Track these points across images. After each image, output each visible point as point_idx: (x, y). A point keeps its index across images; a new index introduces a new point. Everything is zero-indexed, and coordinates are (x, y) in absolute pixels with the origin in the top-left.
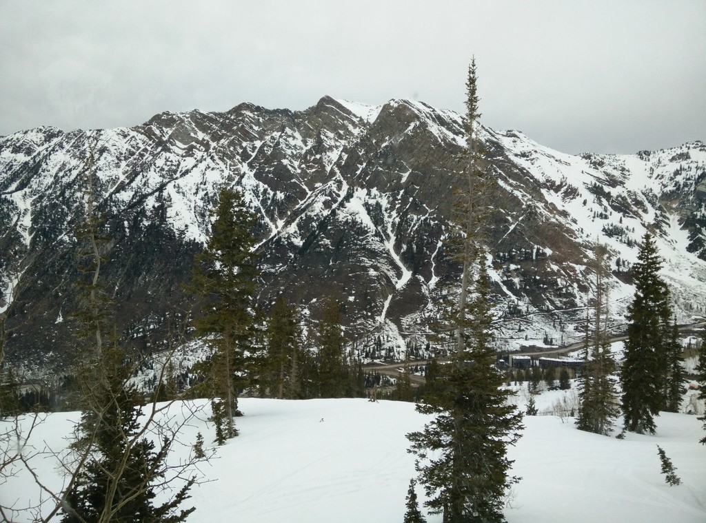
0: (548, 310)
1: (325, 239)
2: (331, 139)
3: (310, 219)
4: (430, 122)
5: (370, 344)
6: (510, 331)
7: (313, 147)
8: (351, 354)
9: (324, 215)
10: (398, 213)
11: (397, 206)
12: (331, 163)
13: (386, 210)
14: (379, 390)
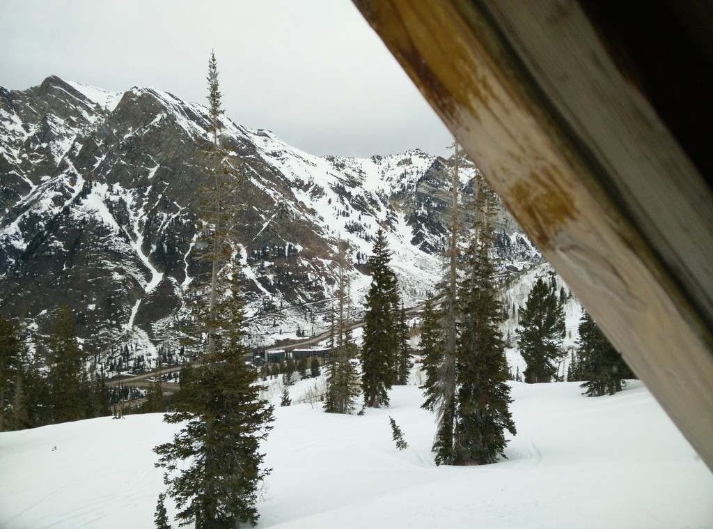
0: (300, 304)
1: (55, 241)
2: (60, 126)
3: (35, 218)
4: (178, 115)
5: (115, 355)
6: (266, 327)
7: (38, 134)
8: (93, 368)
9: (54, 213)
10: (146, 211)
11: (145, 203)
12: (62, 154)
13: (131, 208)
14: (127, 404)
